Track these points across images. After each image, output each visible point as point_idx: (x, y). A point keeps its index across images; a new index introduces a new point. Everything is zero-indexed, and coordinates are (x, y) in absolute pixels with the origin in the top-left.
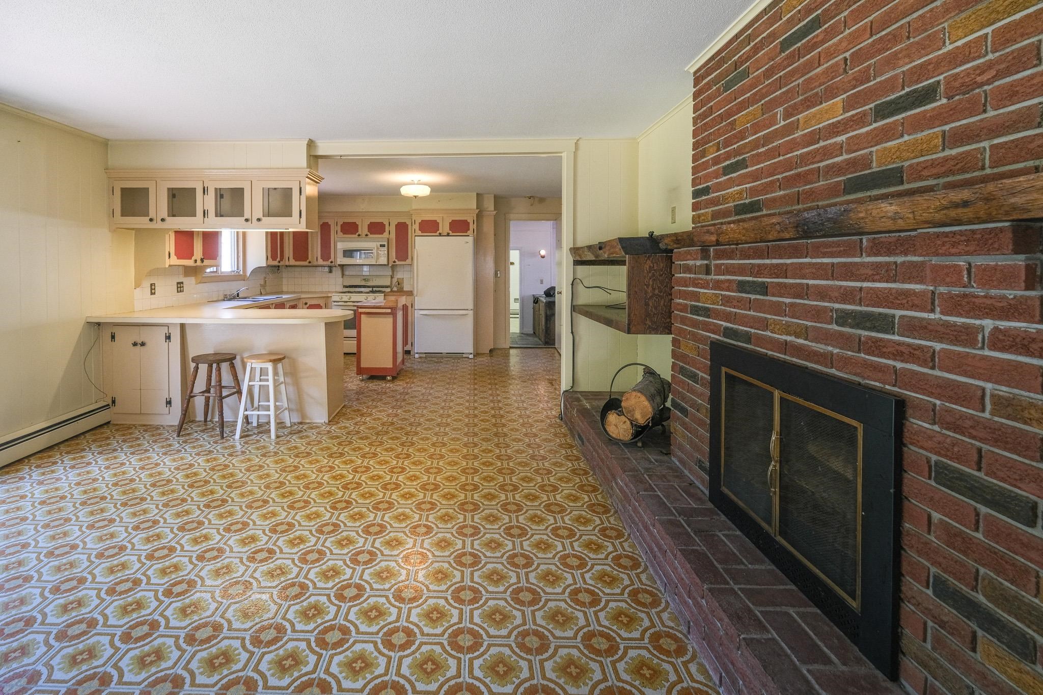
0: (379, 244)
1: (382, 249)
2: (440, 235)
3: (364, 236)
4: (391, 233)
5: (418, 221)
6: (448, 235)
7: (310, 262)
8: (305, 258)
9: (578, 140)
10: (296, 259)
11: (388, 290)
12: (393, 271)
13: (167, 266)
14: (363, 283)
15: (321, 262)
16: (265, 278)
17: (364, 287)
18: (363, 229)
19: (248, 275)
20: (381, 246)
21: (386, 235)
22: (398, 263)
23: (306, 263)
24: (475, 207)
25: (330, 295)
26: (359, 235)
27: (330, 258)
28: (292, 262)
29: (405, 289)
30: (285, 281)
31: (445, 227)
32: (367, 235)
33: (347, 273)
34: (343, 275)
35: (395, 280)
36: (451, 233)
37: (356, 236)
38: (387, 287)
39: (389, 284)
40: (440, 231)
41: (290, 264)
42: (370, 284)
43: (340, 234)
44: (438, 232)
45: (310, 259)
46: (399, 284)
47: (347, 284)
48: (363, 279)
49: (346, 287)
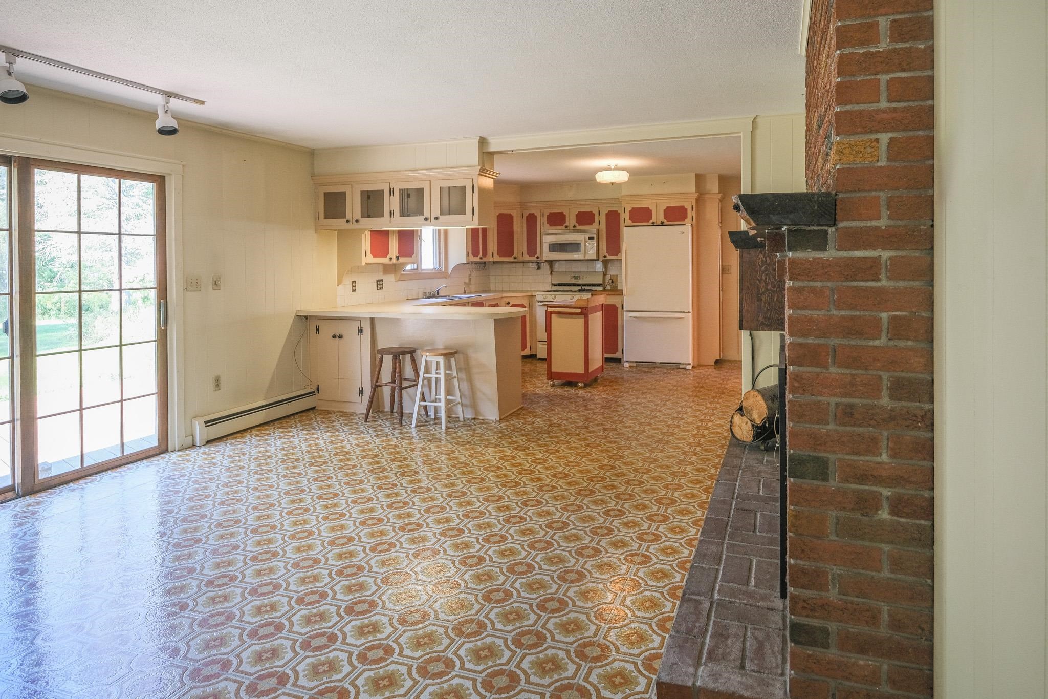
0: (587, 236)
1: (590, 242)
2: (653, 224)
3: (571, 227)
4: (601, 222)
5: (629, 209)
6: (662, 224)
7: (515, 258)
8: (510, 253)
9: (755, 118)
10: (501, 254)
11: (601, 288)
12: (605, 267)
13: (364, 264)
14: (573, 281)
15: (527, 258)
16: (470, 275)
17: (574, 285)
18: (571, 220)
19: (450, 272)
20: (590, 238)
21: (595, 226)
22: (609, 257)
23: (511, 259)
24: (694, 190)
25: (534, 294)
26: (567, 227)
27: (536, 253)
28: (497, 258)
29: (620, 288)
30: (492, 279)
31: (658, 215)
32: (574, 227)
33: (556, 270)
34: (552, 271)
35: (608, 277)
36: (666, 223)
37: (563, 228)
38: (599, 285)
39: (600, 281)
40: (654, 220)
41: (495, 260)
42: (580, 282)
43: (547, 226)
44: (651, 221)
45: (515, 255)
46: (612, 282)
47: (556, 282)
48: (573, 277)
49: (555, 286)
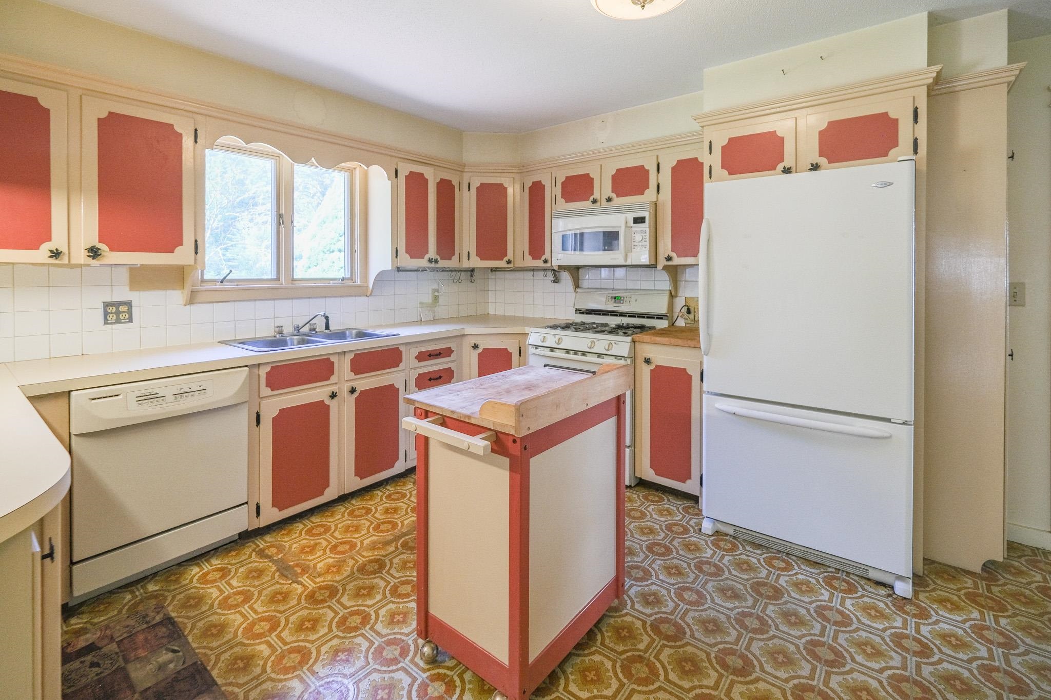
0: (630, 216)
1: (640, 226)
2: (788, 171)
3: (603, 202)
4: (661, 187)
7: (509, 262)
8: (501, 253)
10: (482, 255)
11: (663, 324)
12: (675, 282)
14: (611, 307)
15: (530, 262)
16: (435, 291)
17: (614, 314)
18: (603, 187)
19: (370, 286)
20: (639, 220)
21: (650, 195)
22: (677, 261)
23: (502, 264)
25: (527, 330)
26: (595, 201)
27: (543, 252)
28: (476, 262)
32: (609, 200)
33: (585, 283)
34: (577, 286)
35: (679, 302)
37: (588, 203)
38: (660, 317)
39: (663, 310)
40: (788, 161)
42: (623, 308)
43: (561, 202)
45: (510, 255)
46: (689, 312)
47: (583, 307)
48: (612, 298)
49: (580, 313)
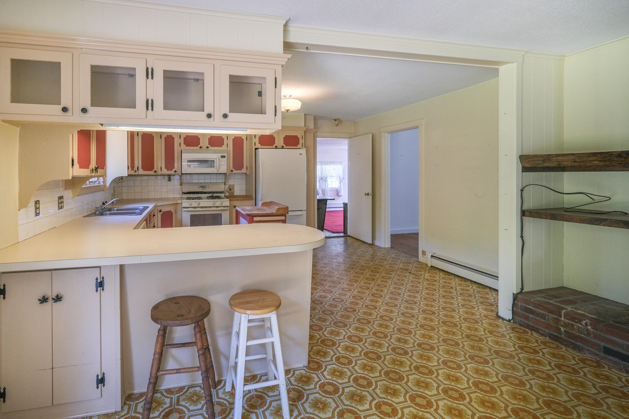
0: (220, 155)
1: (223, 159)
2: (276, 147)
3: (205, 148)
4: (228, 147)
5: (258, 135)
6: (283, 147)
7: (155, 172)
8: (151, 168)
10: (144, 168)
11: (223, 195)
12: (226, 179)
13: (71, 178)
14: (201, 190)
15: (165, 171)
17: (202, 193)
18: (204, 143)
19: (108, 185)
20: (223, 157)
21: (224, 147)
22: (235, 172)
23: (152, 173)
24: (303, 125)
26: (201, 147)
27: (173, 167)
28: (141, 172)
29: (235, 194)
31: (280, 141)
32: (208, 147)
34: (181, 182)
35: (227, 186)
36: (285, 147)
37: (198, 148)
39: (222, 190)
40: (276, 144)
41: (140, 173)
42: (206, 190)
43: (183, 146)
44: (274, 145)
45: (155, 169)
46: (230, 190)
47: (186, 191)
48: (200, 186)
49: (185, 194)
